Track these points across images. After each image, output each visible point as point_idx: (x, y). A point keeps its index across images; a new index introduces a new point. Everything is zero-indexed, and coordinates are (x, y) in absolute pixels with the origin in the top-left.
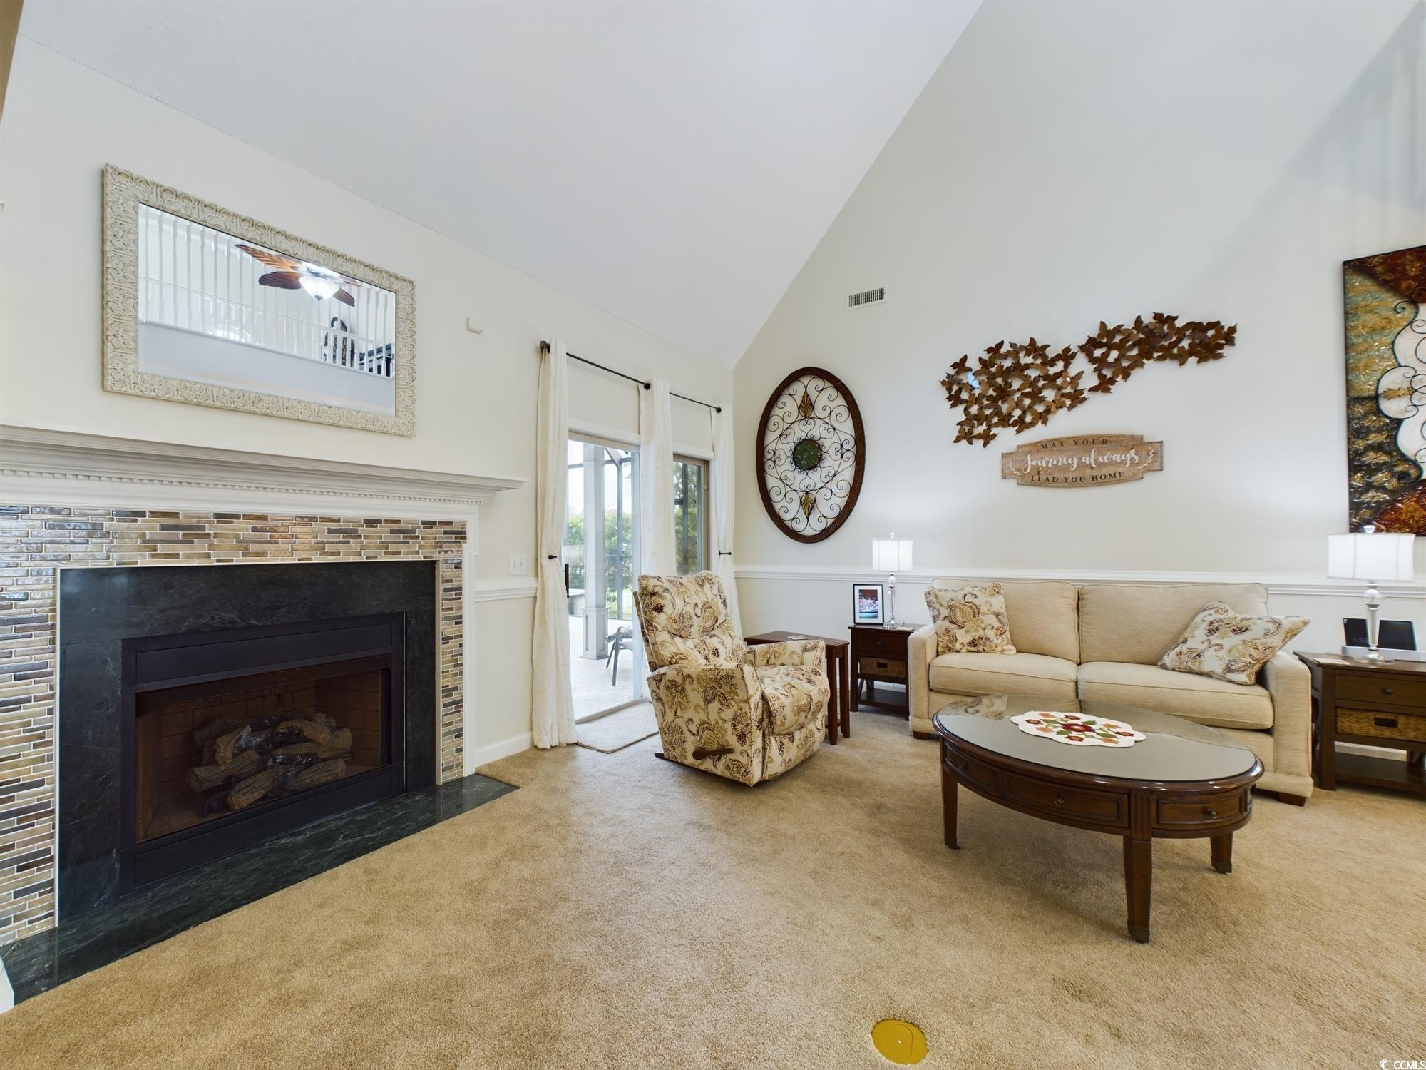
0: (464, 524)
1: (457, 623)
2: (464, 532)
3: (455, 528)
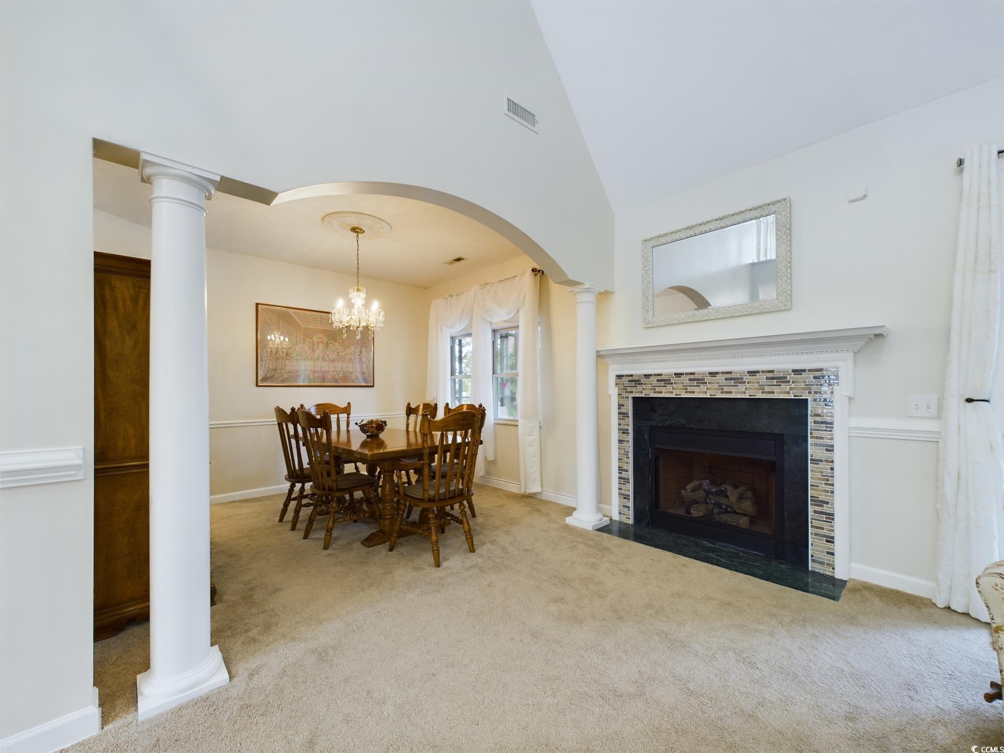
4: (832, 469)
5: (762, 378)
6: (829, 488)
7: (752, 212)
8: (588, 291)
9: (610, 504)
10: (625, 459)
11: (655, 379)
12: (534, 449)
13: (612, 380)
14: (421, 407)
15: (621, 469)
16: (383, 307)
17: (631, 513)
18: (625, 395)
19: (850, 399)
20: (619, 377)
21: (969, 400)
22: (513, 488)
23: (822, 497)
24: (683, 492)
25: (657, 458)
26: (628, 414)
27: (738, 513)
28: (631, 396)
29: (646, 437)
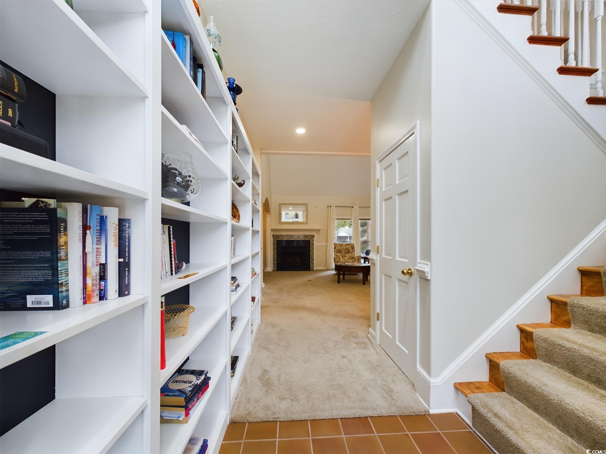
1: (313, 249)
2: (314, 236)
4: (314, 252)
6: (313, 255)
10: (275, 255)
11: (282, 236)
15: (274, 258)
17: (276, 268)
19: (316, 240)
20: (273, 235)
27: (298, 263)
28: (276, 240)
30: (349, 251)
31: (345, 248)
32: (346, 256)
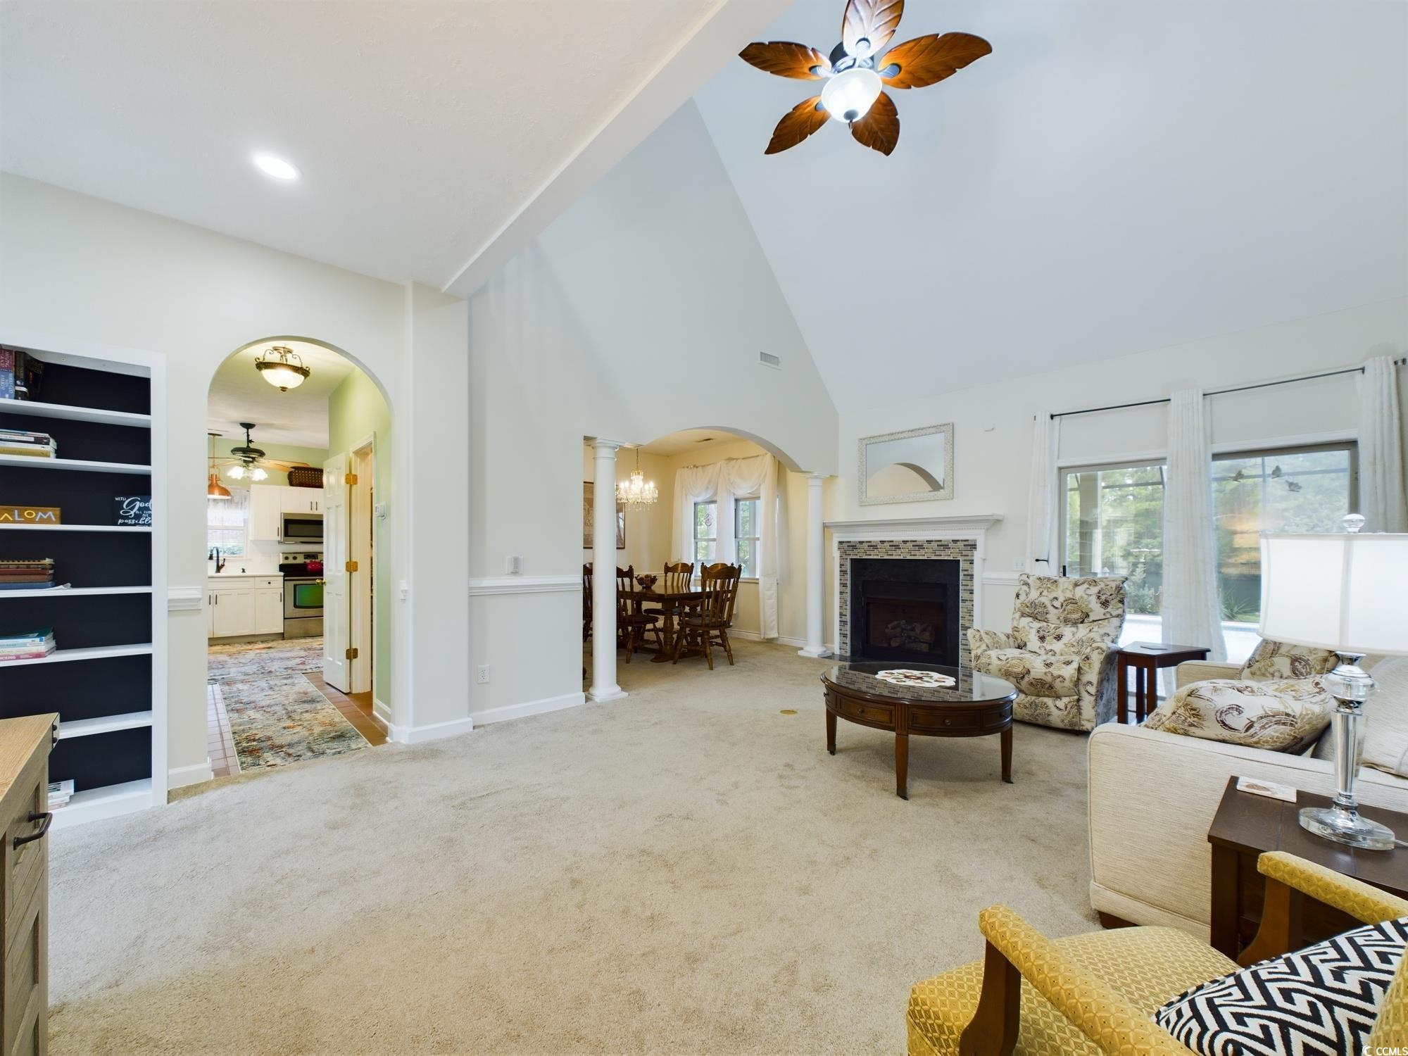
0: (975, 541)
1: (971, 593)
2: (975, 545)
3: (970, 543)
4: (973, 605)
5: (934, 545)
6: (970, 618)
7: (931, 429)
8: (816, 477)
9: (832, 642)
10: (845, 607)
11: (866, 545)
12: (773, 601)
13: (835, 545)
14: (680, 566)
15: (841, 615)
16: (657, 487)
17: (848, 648)
18: (845, 557)
19: (984, 560)
20: (841, 543)
21: (1037, 560)
22: (754, 637)
23: (967, 625)
24: (886, 630)
25: (868, 604)
26: (846, 571)
27: (922, 642)
28: (849, 557)
29: (860, 588)
30: (1088, 616)
31: (1061, 599)
32: (1059, 638)
